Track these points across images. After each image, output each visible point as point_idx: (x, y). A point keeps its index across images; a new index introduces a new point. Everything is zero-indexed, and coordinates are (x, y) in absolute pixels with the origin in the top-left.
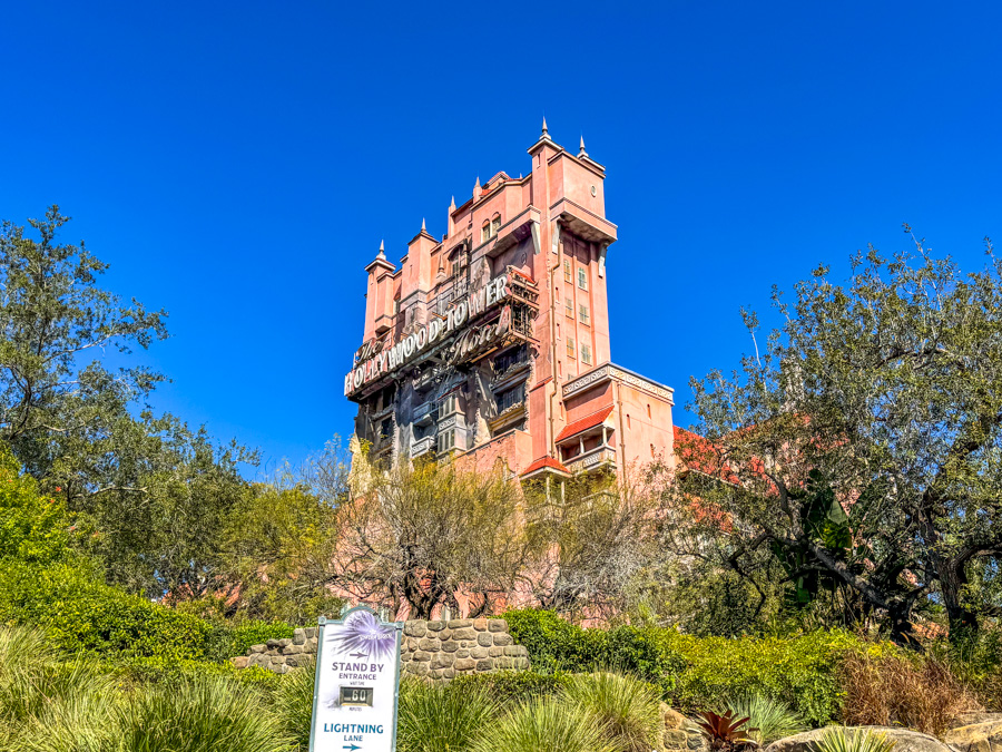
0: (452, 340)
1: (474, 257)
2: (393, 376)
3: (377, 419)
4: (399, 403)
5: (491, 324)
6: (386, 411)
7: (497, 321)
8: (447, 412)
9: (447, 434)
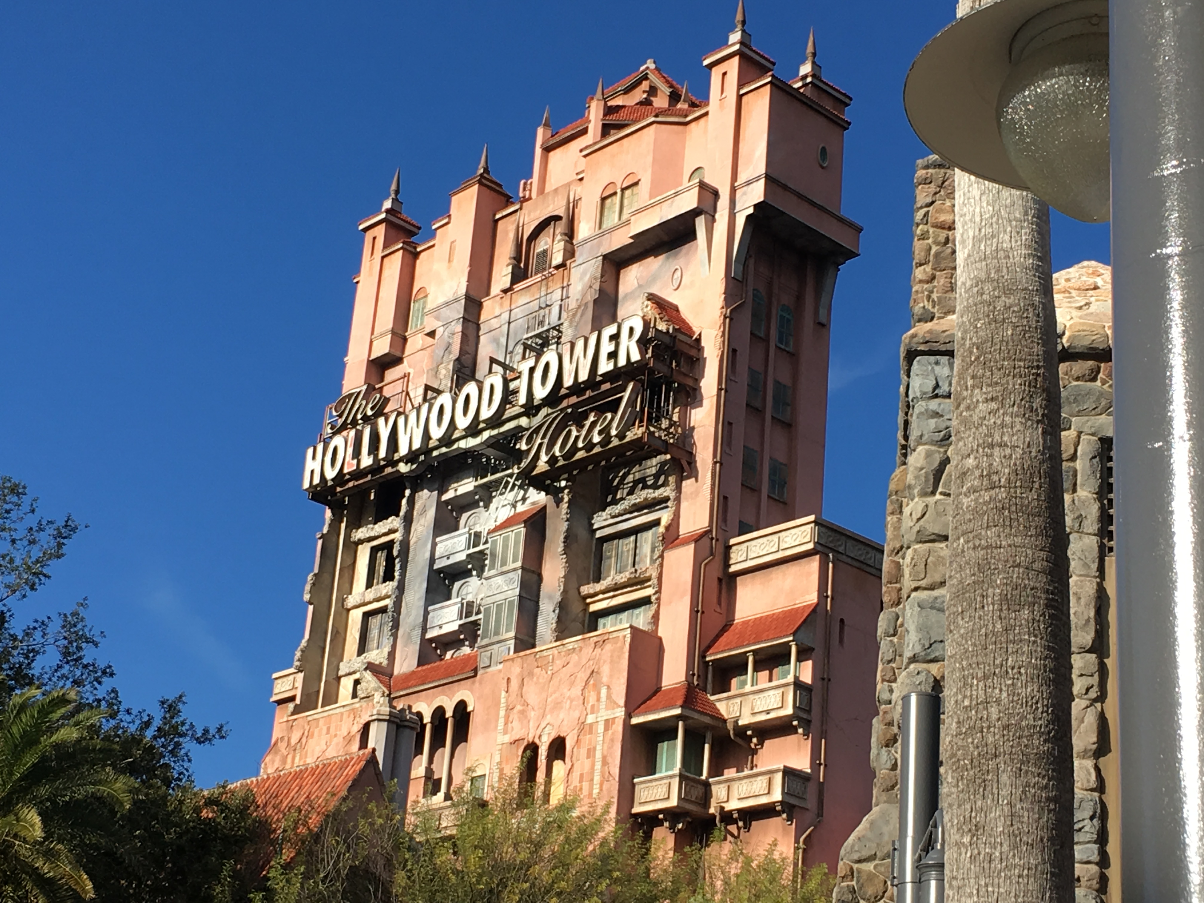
0: (524, 421)
1: (581, 255)
2: (403, 468)
3: (361, 542)
4: (408, 521)
5: (601, 410)
6: (381, 527)
7: (613, 407)
8: (504, 563)
9: (499, 607)
